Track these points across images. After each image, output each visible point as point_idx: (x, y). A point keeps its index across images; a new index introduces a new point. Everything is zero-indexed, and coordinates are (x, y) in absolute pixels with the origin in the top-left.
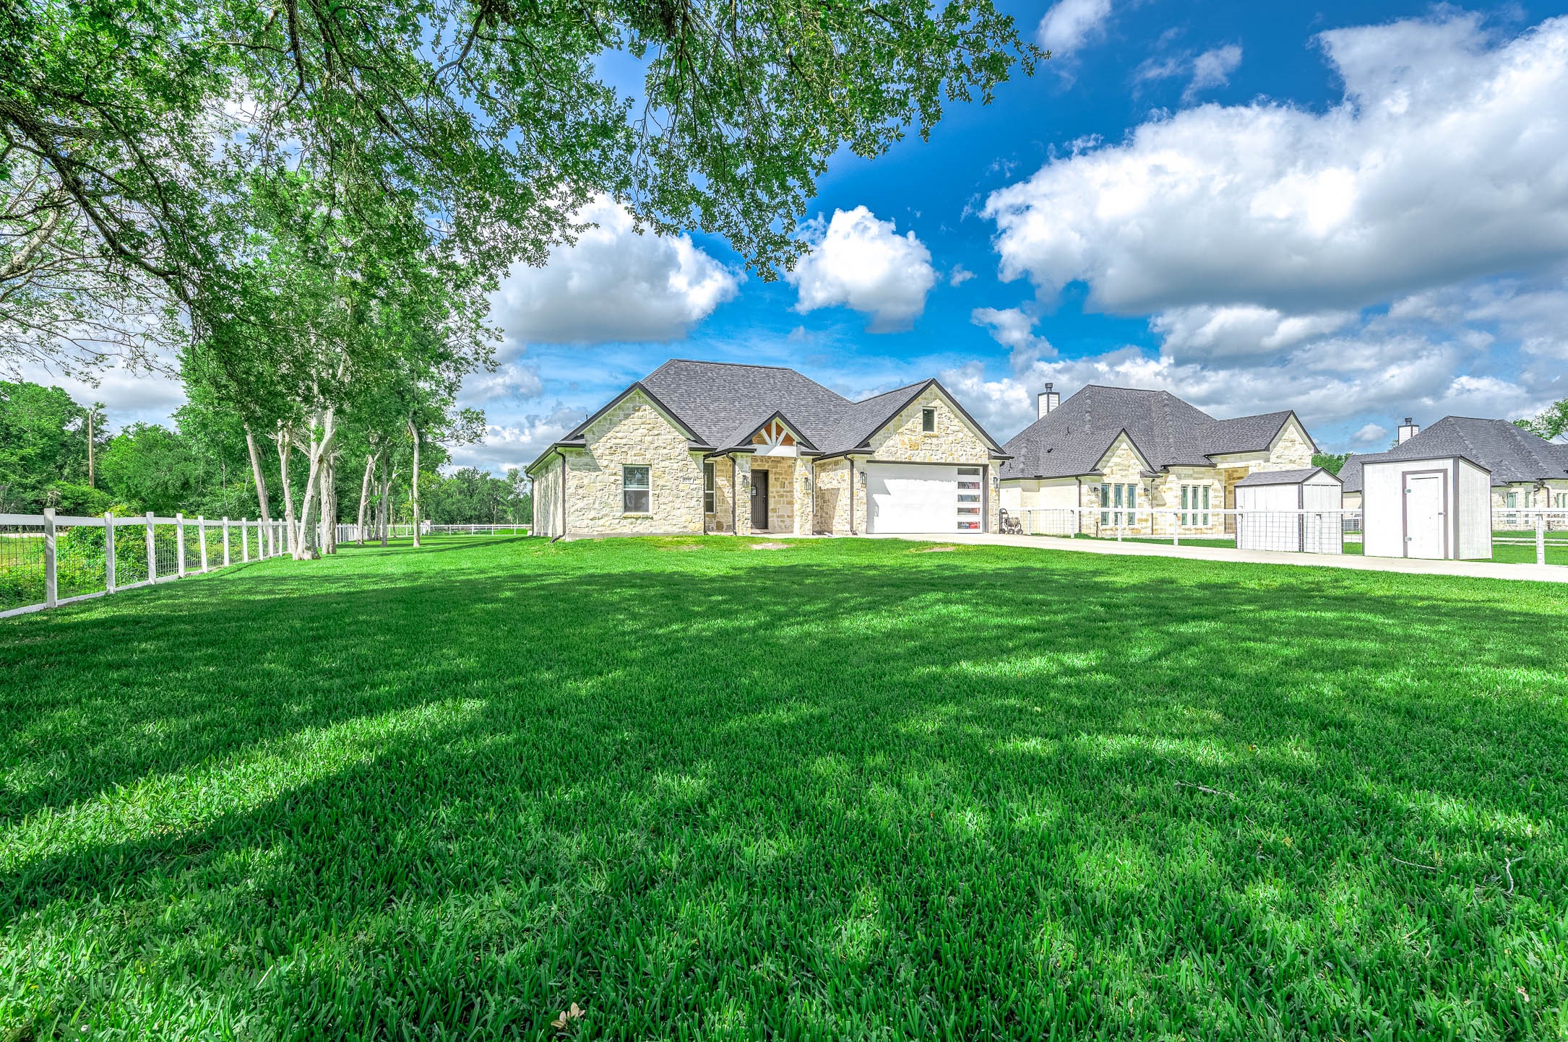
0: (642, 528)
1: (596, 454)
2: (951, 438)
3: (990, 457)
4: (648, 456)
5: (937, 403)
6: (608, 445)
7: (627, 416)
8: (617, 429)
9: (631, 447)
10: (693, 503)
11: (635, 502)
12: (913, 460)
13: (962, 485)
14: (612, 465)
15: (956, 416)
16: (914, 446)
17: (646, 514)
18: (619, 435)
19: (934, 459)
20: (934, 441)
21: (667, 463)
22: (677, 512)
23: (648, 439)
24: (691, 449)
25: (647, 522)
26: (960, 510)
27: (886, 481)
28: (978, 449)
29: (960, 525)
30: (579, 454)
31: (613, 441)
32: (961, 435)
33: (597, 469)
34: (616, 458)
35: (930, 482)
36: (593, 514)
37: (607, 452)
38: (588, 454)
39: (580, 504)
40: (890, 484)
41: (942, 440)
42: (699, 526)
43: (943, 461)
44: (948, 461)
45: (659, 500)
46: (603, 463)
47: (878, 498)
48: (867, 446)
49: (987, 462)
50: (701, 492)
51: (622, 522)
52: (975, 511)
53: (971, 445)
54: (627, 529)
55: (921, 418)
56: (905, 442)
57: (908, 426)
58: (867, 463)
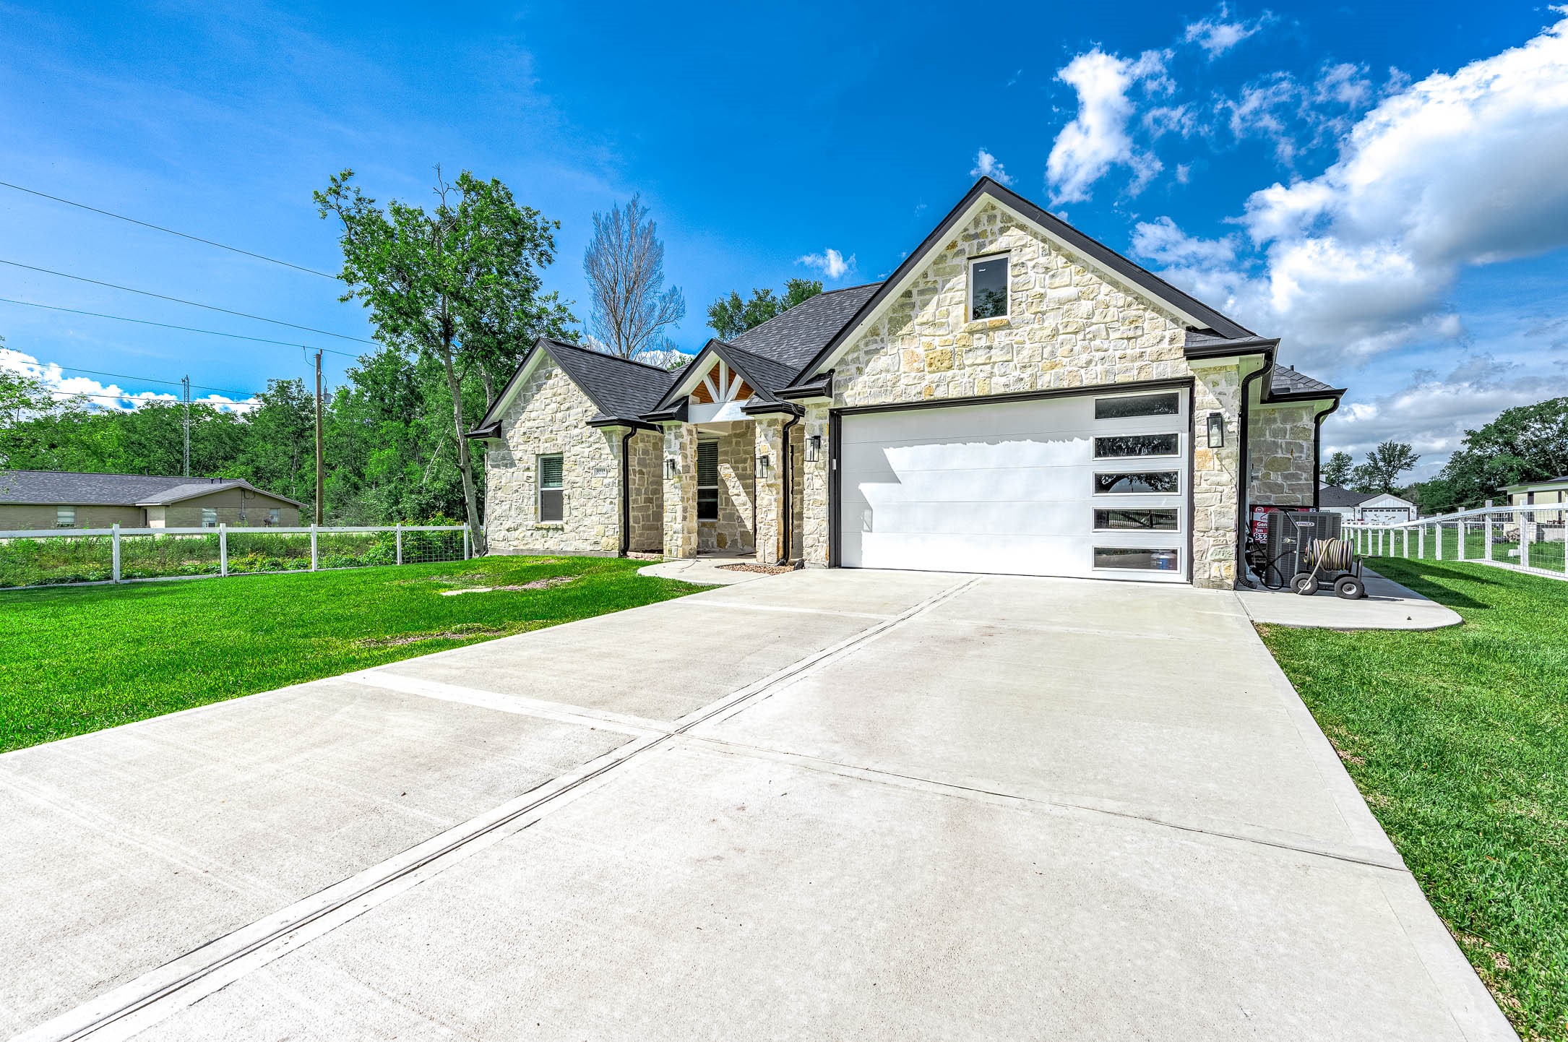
0: (554, 542)
1: (511, 445)
2: (1050, 322)
3: (1191, 355)
4: (560, 442)
5: (1012, 238)
6: (523, 430)
7: (539, 388)
8: (530, 407)
9: (543, 431)
11: (551, 506)
12: (940, 394)
13: (1106, 447)
14: (525, 458)
15: (1070, 259)
16: (944, 361)
17: (559, 523)
18: (533, 415)
19: (997, 387)
20: (1000, 337)
21: (577, 449)
22: (587, 521)
23: (559, 415)
24: (594, 424)
25: (558, 535)
26: (1102, 518)
27: (886, 451)
28: (1151, 338)
29: (1104, 556)
30: (499, 447)
31: (529, 424)
32: (1086, 306)
33: (513, 464)
34: (529, 447)
35: (1004, 445)
36: (508, 524)
37: (521, 441)
38: (506, 446)
39: (499, 511)
40: (897, 457)
41: (1021, 334)
42: (612, 541)
43: (1025, 387)
44: (1042, 384)
45: (574, 503)
46: (517, 455)
47: (868, 489)
48: (820, 377)
49: (1183, 368)
50: (616, 491)
51: (537, 534)
52: (1160, 519)
53: (1125, 330)
54: (539, 544)
55: (959, 290)
56: (921, 351)
57: (928, 313)
58: (836, 415)
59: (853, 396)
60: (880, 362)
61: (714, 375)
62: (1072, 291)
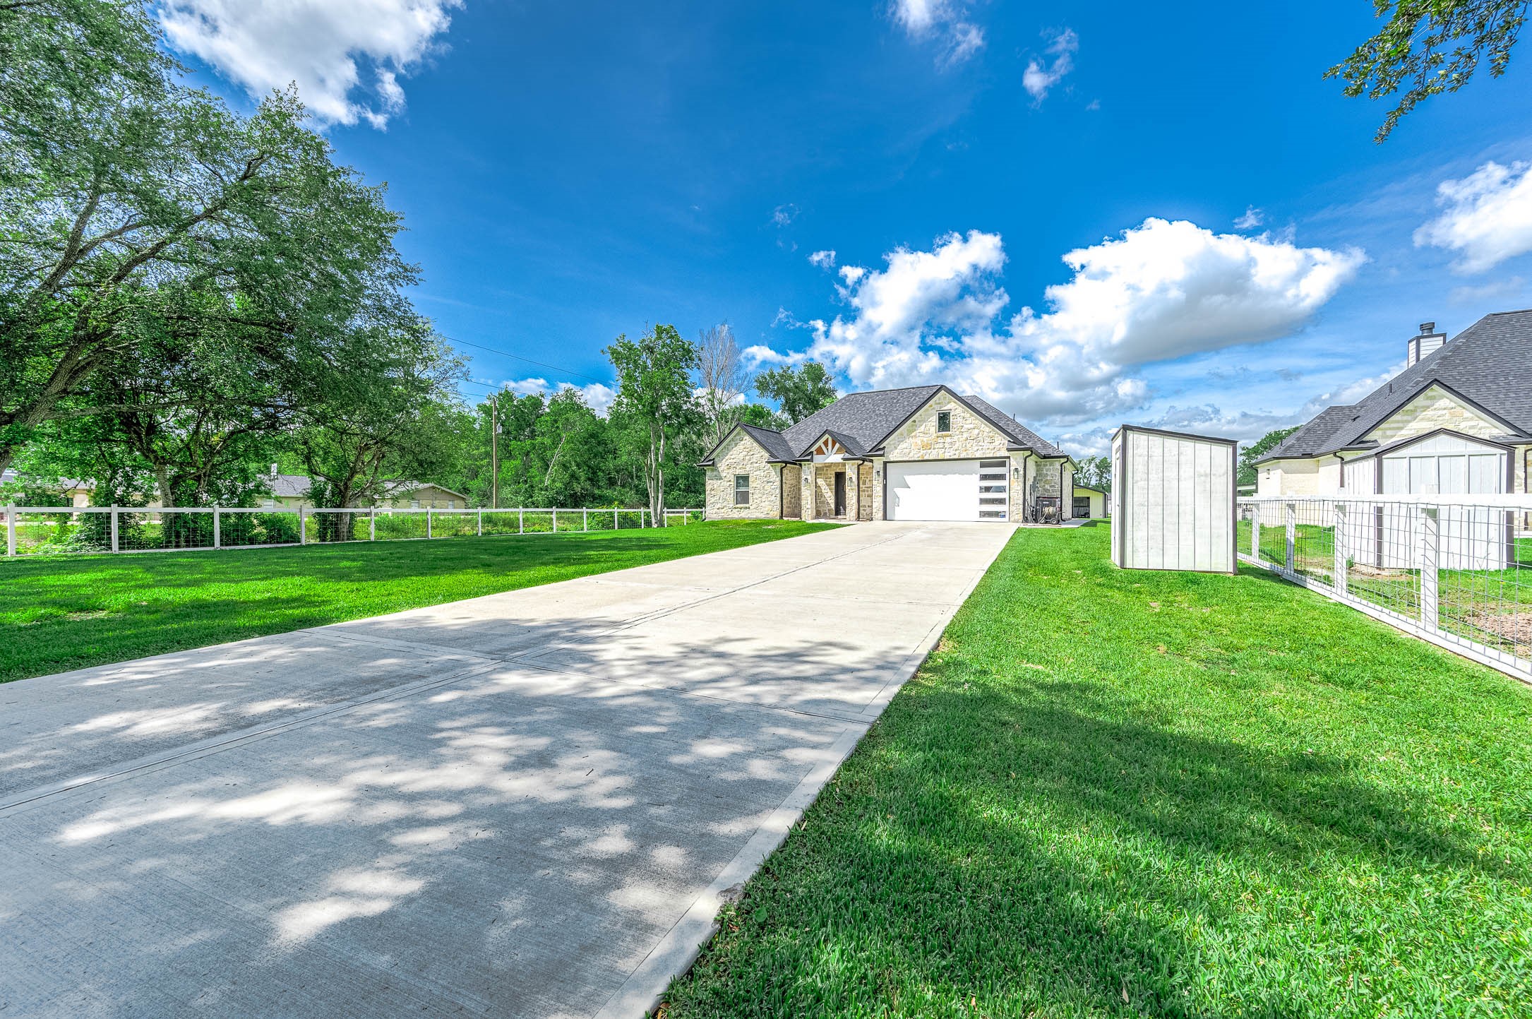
0: (744, 514)
1: (720, 469)
2: (965, 435)
3: (1009, 450)
4: (748, 469)
5: (951, 407)
6: (727, 464)
7: (736, 445)
8: (732, 454)
9: (738, 464)
10: (773, 498)
11: (742, 498)
12: (926, 458)
13: (984, 477)
14: (728, 476)
16: (927, 446)
17: (747, 505)
18: (733, 457)
19: (947, 456)
20: (948, 440)
21: (758, 473)
22: (763, 504)
23: (747, 458)
24: (769, 462)
25: (746, 511)
26: (983, 501)
27: (906, 477)
28: (997, 443)
29: (984, 514)
30: (712, 470)
31: (731, 461)
32: (976, 431)
33: (721, 479)
34: (731, 471)
35: (947, 476)
36: (719, 506)
37: (726, 469)
38: (716, 470)
39: (713, 500)
40: (910, 479)
41: (956, 438)
42: (777, 513)
43: (956, 457)
44: (962, 456)
45: (755, 496)
46: (723, 475)
47: (899, 491)
48: (879, 449)
49: (1007, 454)
50: (778, 491)
51: (735, 511)
52: (1001, 501)
53: (989, 440)
54: (736, 515)
55: (934, 421)
56: (919, 442)
57: (922, 429)
58: (885, 463)
59: (893, 456)
60: (903, 445)
61: (826, 443)
62: (972, 426)
